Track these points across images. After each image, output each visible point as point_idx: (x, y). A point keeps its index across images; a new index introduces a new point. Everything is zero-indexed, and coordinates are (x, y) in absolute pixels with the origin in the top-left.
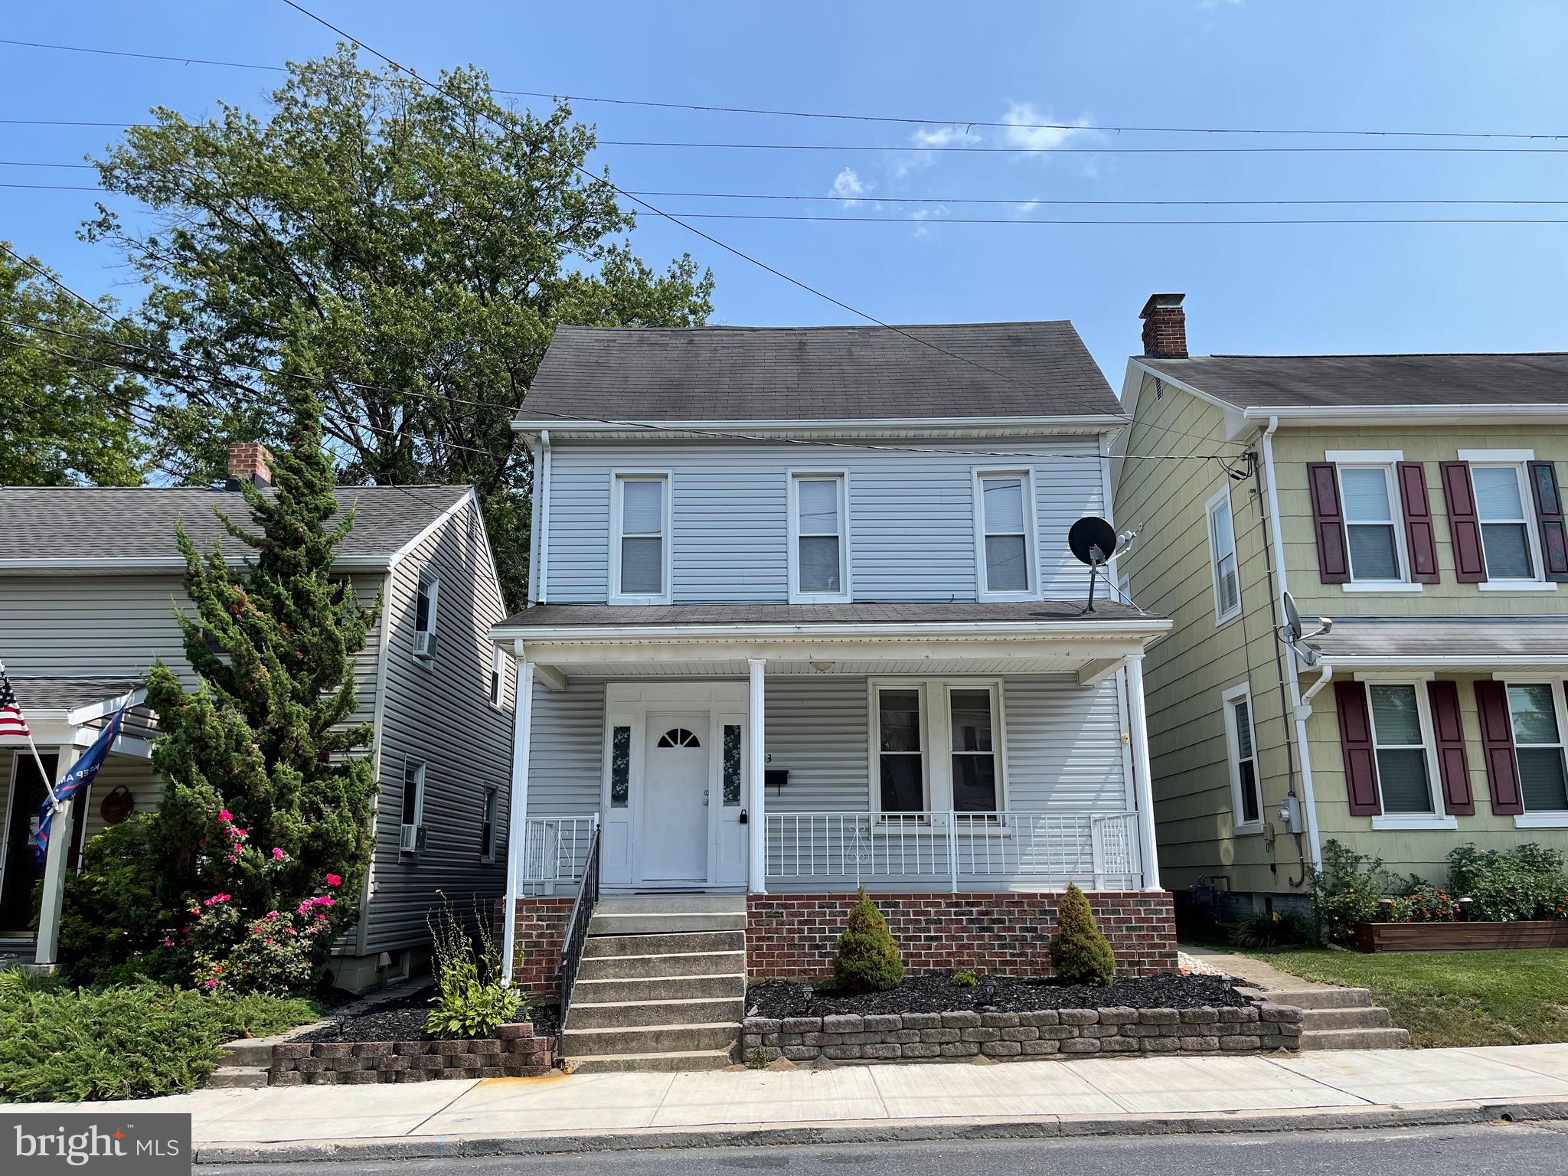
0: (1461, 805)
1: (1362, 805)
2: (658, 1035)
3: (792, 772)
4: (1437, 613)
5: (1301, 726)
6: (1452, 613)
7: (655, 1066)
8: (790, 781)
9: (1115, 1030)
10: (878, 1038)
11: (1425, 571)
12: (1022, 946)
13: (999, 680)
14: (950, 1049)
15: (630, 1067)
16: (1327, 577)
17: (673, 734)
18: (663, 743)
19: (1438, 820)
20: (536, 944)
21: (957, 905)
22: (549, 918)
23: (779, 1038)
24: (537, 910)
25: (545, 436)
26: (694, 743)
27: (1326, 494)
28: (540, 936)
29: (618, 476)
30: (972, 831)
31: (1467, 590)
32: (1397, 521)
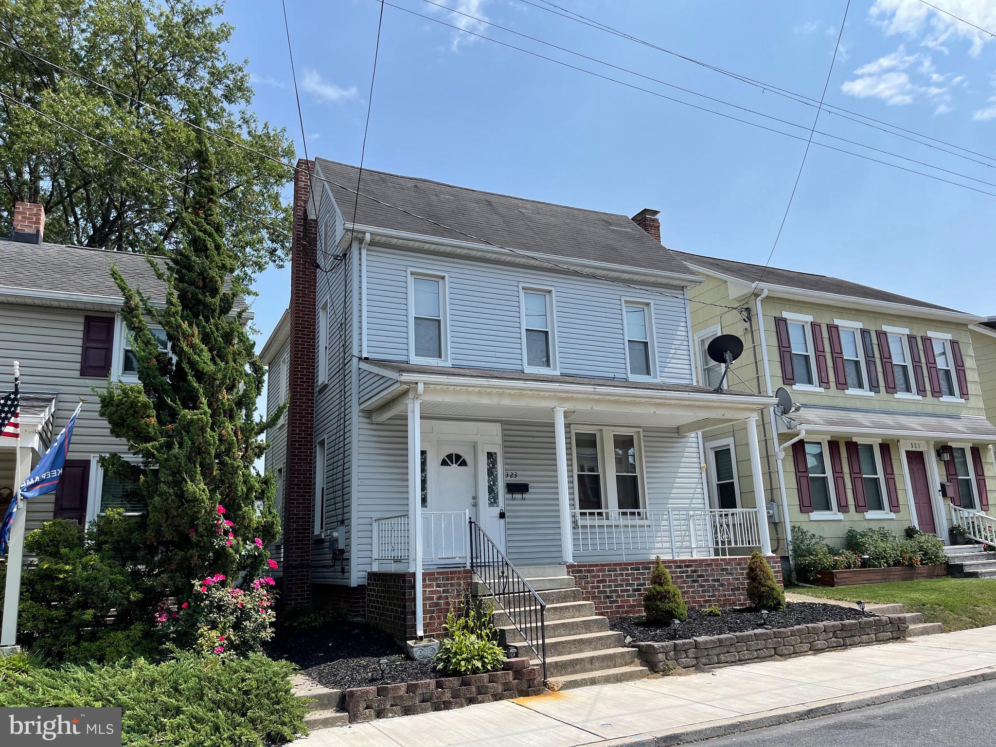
0: (843, 508)
1: (805, 508)
2: (592, 660)
3: (531, 485)
4: (830, 404)
5: (780, 462)
6: (834, 405)
7: (607, 680)
8: (530, 490)
9: (831, 634)
10: (726, 650)
11: (824, 382)
12: (713, 591)
13: (640, 430)
14: (762, 653)
15: (593, 682)
16: (785, 381)
17: (450, 456)
18: (444, 463)
19: (834, 515)
20: (437, 605)
21: (680, 567)
22: (444, 585)
23: (675, 654)
24: (436, 579)
25: (368, 237)
26: (464, 463)
27: (784, 335)
28: (439, 598)
29: (412, 274)
30: (630, 523)
31: (839, 393)
32: (811, 353)
